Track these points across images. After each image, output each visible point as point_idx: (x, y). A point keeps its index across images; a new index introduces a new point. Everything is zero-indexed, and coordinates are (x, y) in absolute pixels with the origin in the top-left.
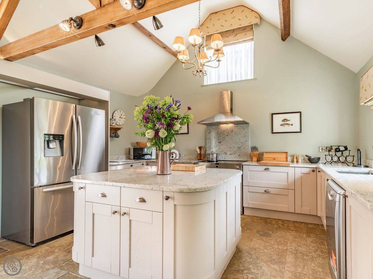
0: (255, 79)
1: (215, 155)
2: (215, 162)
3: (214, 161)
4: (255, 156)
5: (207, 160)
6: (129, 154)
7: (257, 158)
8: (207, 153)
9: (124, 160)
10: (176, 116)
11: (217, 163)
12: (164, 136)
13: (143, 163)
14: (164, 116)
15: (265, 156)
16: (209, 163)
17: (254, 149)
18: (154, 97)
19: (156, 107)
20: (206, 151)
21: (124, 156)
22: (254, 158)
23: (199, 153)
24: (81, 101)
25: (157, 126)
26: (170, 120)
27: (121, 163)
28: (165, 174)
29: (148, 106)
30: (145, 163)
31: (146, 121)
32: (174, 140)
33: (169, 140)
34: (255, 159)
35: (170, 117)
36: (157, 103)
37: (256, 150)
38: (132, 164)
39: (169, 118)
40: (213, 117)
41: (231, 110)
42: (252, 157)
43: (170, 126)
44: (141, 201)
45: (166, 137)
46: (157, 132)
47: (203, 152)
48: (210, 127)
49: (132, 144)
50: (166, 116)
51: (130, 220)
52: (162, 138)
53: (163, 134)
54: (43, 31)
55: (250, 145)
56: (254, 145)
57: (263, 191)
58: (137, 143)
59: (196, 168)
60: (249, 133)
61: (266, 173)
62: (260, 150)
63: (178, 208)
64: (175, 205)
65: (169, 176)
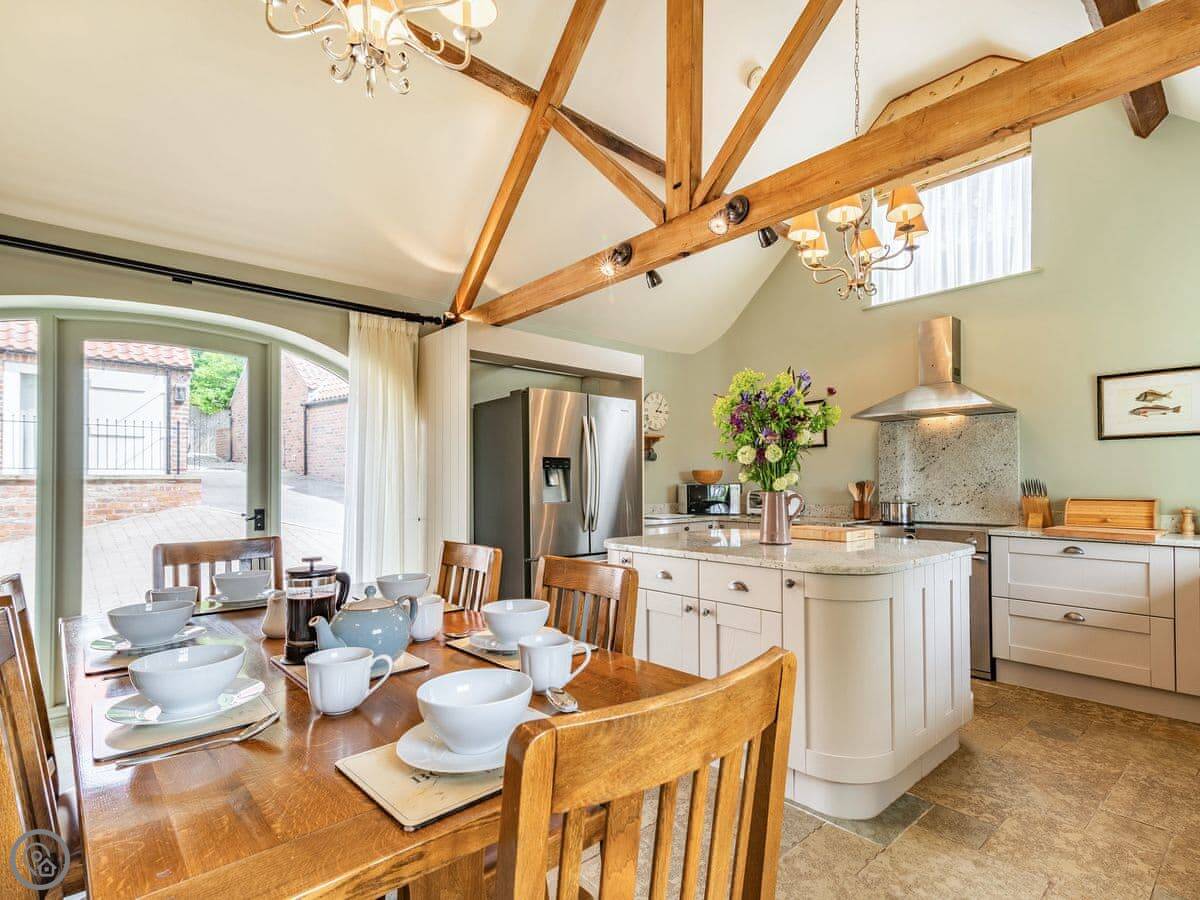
0: (1037, 272)
1: (905, 506)
2: (905, 526)
3: (902, 524)
4: (1035, 511)
5: (881, 521)
6: (677, 501)
7: (1044, 517)
8: (880, 500)
9: (669, 516)
10: (802, 413)
11: (911, 527)
12: (777, 460)
13: (710, 523)
14: (774, 415)
15: (1071, 510)
16: (886, 529)
17: (1032, 488)
18: (755, 375)
19: (758, 396)
20: (877, 493)
21: (666, 505)
22: (1030, 515)
23: (857, 499)
24: (584, 380)
25: (762, 436)
26: (787, 423)
27: (666, 522)
28: (777, 542)
29: (741, 395)
30: (715, 524)
31: (739, 427)
32: (796, 468)
33: (785, 467)
34: (1036, 519)
35: (788, 416)
36: (759, 387)
37: (1040, 492)
38: (687, 525)
39: (788, 420)
40: (901, 397)
41: (957, 372)
42: (1025, 513)
43: (788, 436)
44: (739, 589)
45: (779, 463)
46: (761, 451)
47: (868, 498)
48: (888, 427)
49: (683, 475)
50: (781, 415)
51: (718, 626)
52: (771, 464)
53: (773, 454)
54: (560, 272)
55: (1020, 475)
56: (1032, 477)
57: (1059, 616)
58: (696, 473)
59: (849, 534)
60: (1016, 438)
61: (1069, 562)
62: (1055, 492)
63: (813, 605)
64: (806, 599)
65: (785, 549)
